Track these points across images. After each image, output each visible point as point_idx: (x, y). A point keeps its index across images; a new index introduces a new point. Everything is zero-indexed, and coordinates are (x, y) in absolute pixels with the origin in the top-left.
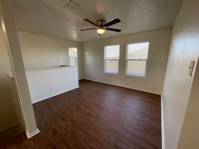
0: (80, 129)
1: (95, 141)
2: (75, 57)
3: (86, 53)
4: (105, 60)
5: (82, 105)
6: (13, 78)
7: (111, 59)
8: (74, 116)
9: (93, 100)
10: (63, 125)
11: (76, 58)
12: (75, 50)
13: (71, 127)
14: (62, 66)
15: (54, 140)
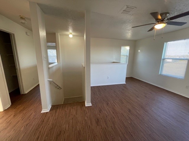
0: (118, 118)
1: (131, 136)
2: (126, 54)
3: (139, 51)
4: (164, 59)
5: (125, 100)
6: (84, 67)
7: (178, 58)
8: (115, 106)
9: (137, 100)
10: (106, 108)
11: (127, 56)
12: (128, 48)
13: (112, 113)
14: (114, 62)
15: (98, 115)
